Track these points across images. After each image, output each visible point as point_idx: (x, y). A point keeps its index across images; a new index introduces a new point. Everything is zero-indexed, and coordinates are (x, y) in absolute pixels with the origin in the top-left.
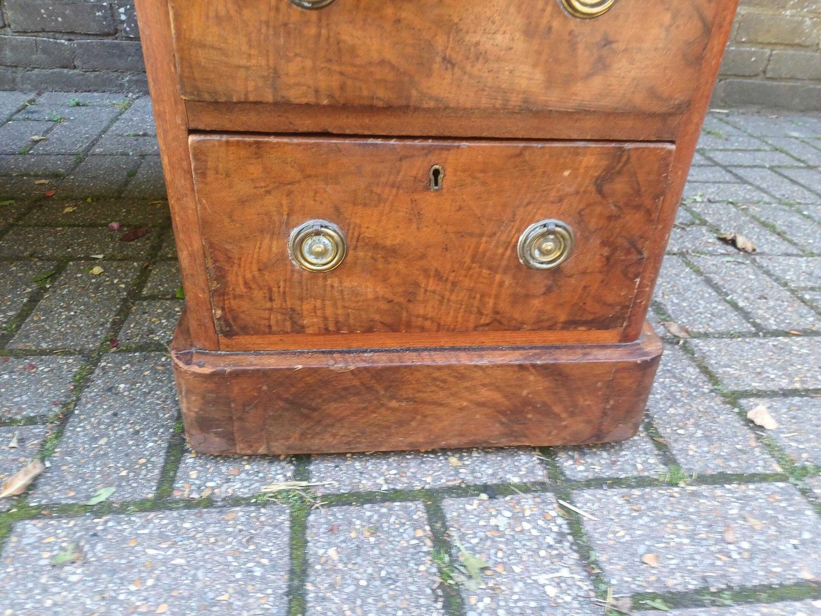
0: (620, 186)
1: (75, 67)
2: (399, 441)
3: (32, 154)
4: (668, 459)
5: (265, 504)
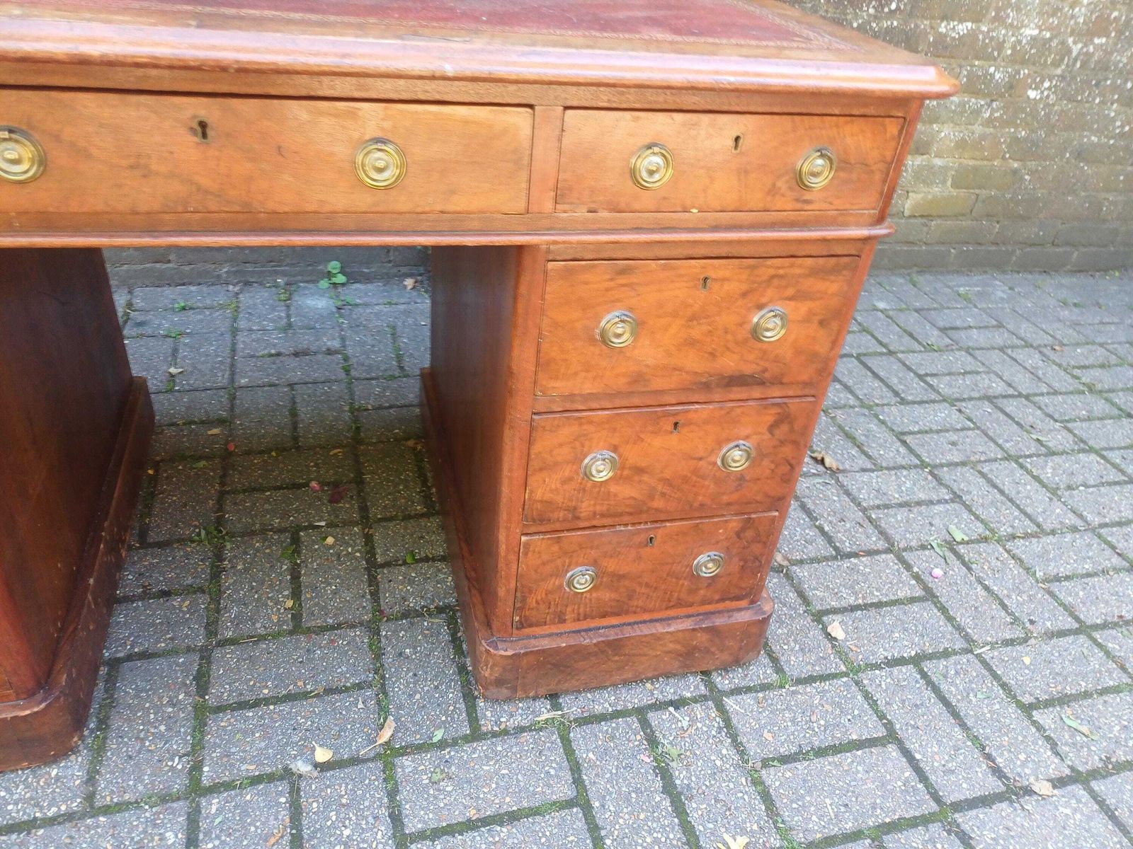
0: (749, 534)
1: (169, 262)
3: (179, 391)
4: (779, 670)
5: (541, 729)
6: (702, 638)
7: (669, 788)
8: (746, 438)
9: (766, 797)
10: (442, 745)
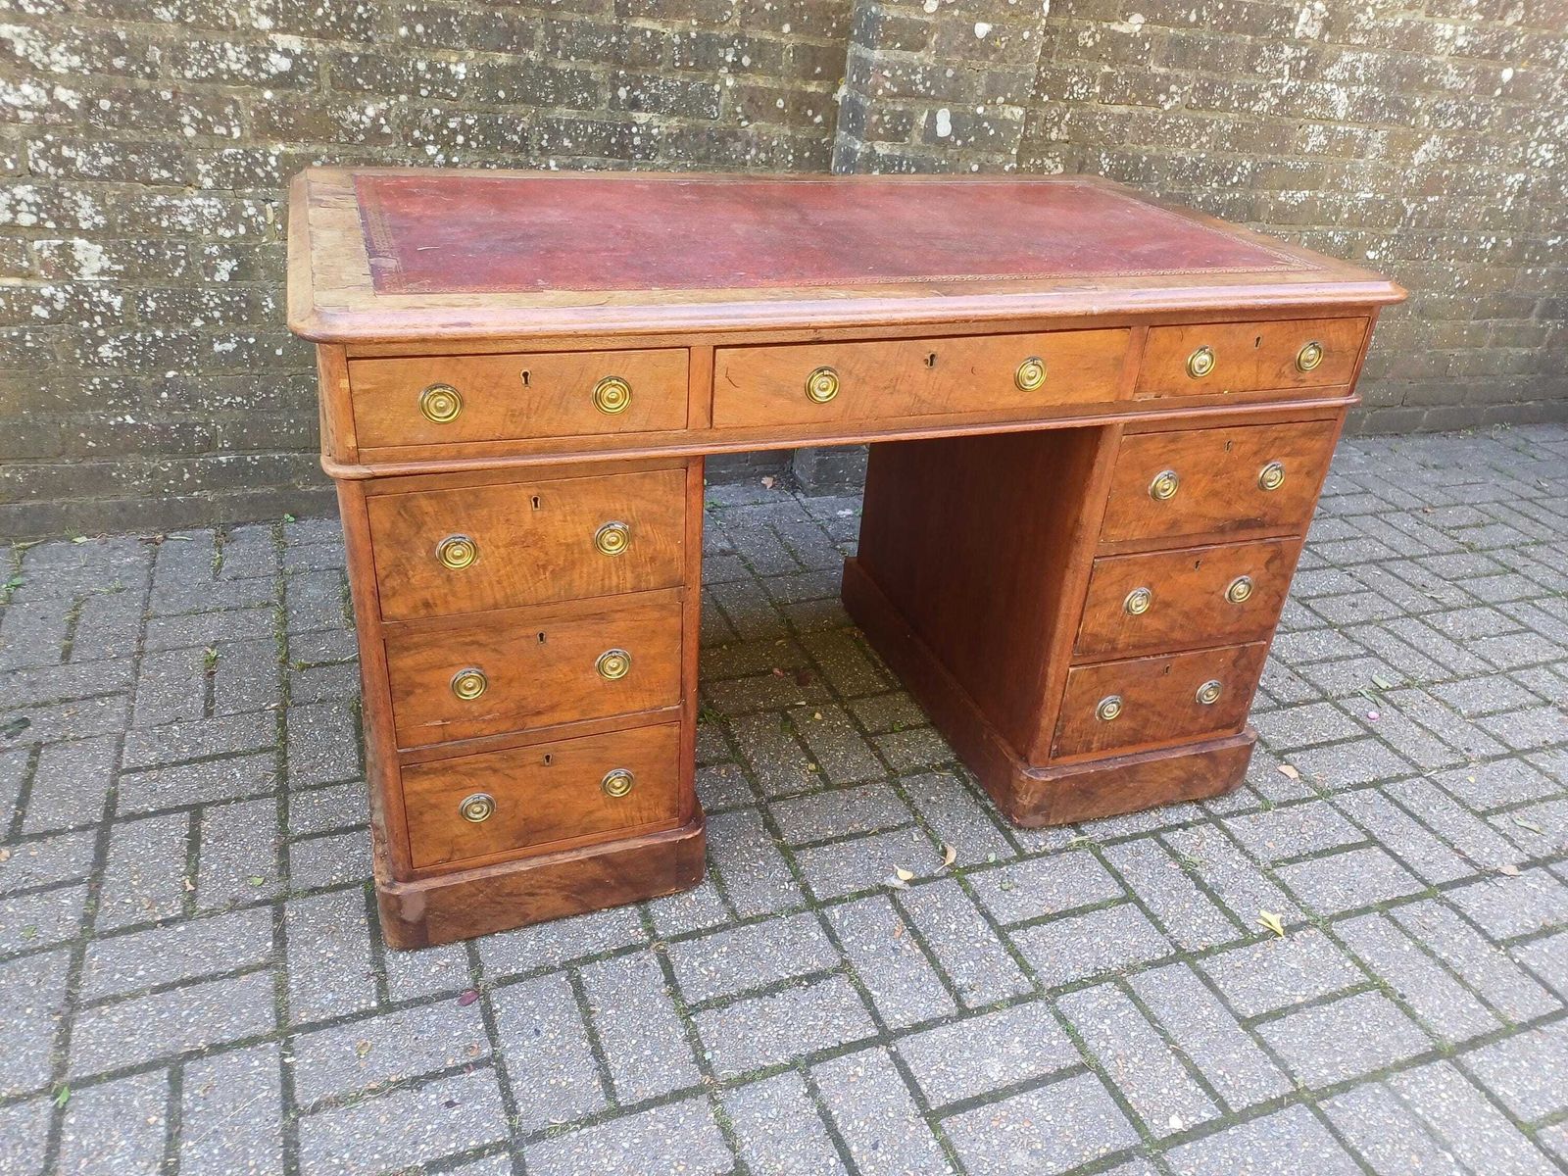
0: (1243, 662)
2: (1129, 807)
4: (1259, 796)
5: (1075, 850)
6: (1201, 765)
7: (1200, 885)
8: (1248, 573)
9: (1283, 887)
10: (998, 864)
